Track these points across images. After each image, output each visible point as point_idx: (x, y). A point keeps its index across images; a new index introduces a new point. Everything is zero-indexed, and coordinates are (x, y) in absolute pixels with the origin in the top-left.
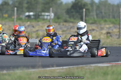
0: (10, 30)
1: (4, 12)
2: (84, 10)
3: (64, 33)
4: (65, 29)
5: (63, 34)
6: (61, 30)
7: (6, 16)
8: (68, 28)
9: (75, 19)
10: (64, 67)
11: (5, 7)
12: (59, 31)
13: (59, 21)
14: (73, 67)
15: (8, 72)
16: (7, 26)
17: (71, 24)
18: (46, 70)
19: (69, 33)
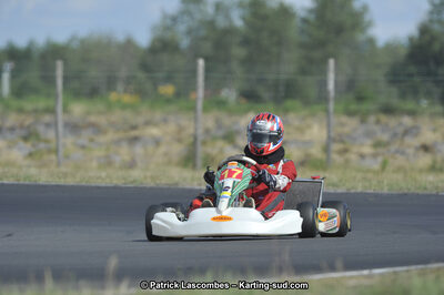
0: (179, 140)
1: (160, 75)
3: (380, 150)
4: (385, 137)
5: (375, 156)
6: (369, 142)
7: (168, 90)
8: (395, 135)
10: (377, 271)
11: (164, 57)
12: (362, 145)
13: (365, 106)
14: (407, 271)
16: (171, 128)
17: (407, 121)
19: (397, 152)
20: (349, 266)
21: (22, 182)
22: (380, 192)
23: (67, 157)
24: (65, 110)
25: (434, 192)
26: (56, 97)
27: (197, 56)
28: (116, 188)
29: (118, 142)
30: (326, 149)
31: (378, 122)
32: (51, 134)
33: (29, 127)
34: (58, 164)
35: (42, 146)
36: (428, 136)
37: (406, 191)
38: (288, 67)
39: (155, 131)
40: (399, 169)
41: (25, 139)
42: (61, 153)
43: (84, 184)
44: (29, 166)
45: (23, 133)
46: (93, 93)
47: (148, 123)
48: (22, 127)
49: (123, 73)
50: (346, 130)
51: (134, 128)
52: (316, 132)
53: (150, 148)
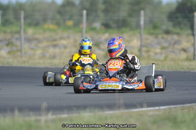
0: (75, 46)
1: (67, 17)
2: (195, 14)
3: (164, 51)
4: (166, 45)
5: (161, 53)
6: (159, 47)
7: (70, 23)
8: (170, 44)
9: (181, 29)
10: (162, 107)
11: (68, 9)
12: (156, 48)
13: (156, 31)
15: (70, 115)
16: (71, 40)
17: (175, 37)
18: (133, 112)
19: (171, 52)
20: (150, 105)
21: (5, 65)
22: (163, 70)
23: (25, 53)
24: (25, 32)
25: (187, 70)
26: (21, 27)
27: (84, 8)
29: (48, 47)
30: (140, 50)
32: (18, 43)
33: (9, 40)
34: (21, 56)
35: (14, 48)
36: (185, 44)
37: (175, 70)
38: (123, 13)
39: (64, 42)
40: (172, 60)
41: (8, 45)
42: (23, 51)
43: (32, 66)
44: (9, 58)
45: (7, 42)
46: (37, 24)
47: (61, 38)
48: (5, 40)
50: (149, 41)
51: (55, 40)
52: (136, 43)
53: (63, 50)
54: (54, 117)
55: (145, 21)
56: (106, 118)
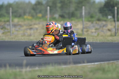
0: (43, 29)
1: (38, 11)
2: (116, 8)
3: (97, 31)
4: (97, 27)
5: (95, 32)
6: (94, 28)
7: (40, 15)
8: (101, 27)
10: (96, 63)
11: (38, 6)
12: (92, 29)
14: (104, 63)
15: (40, 68)
16: (41, 25)
17: (104, 23)
19: (101, 31)
20: (88, 62)
21: (1, 40)
22: (96, 42)
23: (13, 33)
24: (12, 21)
25: (111, 42)
26: (10, 17)
27: (48, 6)
28: (26, 42)
29: (27, 29)
30: (82, 31)
31: (96, 23)
32: (9, 28)
33: (2, 26)
34: (11, 35)
35: (6, 31)
36: (110, 27)
37: (104, 42)
38: (72, 8)
39: (36, 26)
40: (102, 36)
41: (2, 29)
42: (11, 32)
43: (17, 40)
44: (3, 36)
46: (20, 16)
47: (35, 24)
49: (28, 10)
50: (88, 25)
51: (31, 25)
52: (80, 26)
53: (35, 31)
54: (31, 69)
55: (85, 13)
56: (62, 70)
